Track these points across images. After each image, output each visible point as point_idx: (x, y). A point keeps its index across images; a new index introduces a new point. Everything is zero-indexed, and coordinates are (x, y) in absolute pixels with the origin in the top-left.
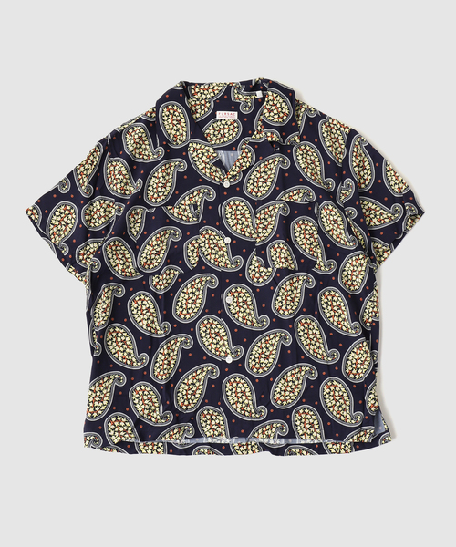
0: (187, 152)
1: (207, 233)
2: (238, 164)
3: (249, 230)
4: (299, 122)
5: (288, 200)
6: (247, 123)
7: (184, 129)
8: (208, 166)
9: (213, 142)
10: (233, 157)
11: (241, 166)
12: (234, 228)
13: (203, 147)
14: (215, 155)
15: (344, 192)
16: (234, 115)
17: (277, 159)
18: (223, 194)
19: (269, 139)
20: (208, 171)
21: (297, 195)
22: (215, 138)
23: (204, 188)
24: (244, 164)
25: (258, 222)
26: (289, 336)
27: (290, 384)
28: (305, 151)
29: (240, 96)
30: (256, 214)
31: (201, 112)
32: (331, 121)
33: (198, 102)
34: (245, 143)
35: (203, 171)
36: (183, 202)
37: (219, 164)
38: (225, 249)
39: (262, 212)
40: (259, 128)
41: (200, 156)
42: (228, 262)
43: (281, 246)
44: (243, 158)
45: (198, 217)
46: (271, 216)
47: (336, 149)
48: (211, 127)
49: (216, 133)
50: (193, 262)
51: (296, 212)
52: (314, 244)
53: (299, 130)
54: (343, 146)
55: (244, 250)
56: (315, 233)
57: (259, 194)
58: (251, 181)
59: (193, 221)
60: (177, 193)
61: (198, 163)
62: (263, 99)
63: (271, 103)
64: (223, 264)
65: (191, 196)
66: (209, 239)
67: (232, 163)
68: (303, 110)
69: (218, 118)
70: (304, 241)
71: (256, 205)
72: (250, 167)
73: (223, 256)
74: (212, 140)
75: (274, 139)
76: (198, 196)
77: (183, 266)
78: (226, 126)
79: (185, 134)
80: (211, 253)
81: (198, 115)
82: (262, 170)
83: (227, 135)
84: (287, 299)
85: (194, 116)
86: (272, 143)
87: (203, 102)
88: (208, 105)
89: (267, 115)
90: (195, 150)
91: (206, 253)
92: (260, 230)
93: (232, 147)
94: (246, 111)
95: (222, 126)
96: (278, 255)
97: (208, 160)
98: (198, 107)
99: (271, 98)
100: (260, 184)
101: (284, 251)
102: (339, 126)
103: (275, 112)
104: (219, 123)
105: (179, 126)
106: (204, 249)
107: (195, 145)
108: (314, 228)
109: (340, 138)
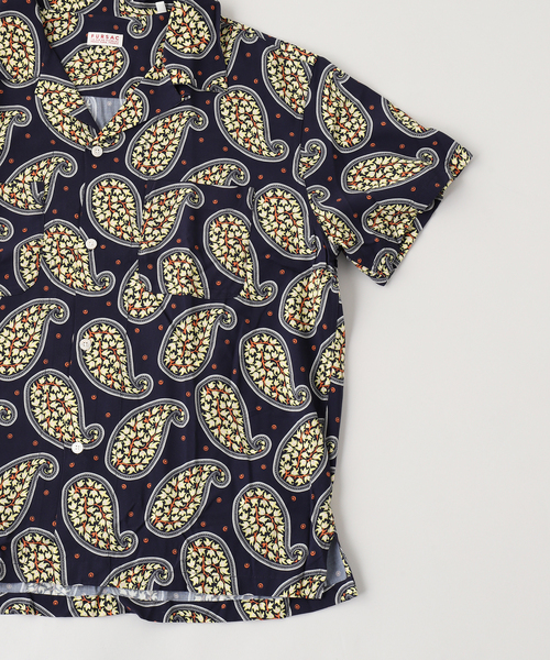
0: (33, 95)
1: (57, 231)
2: (118, 119)
3: (129, 230)
4: (228, 55)
5: (201, 182)
6: (138, 55)
7: (32, 58)
8: (67, 119)
9: (79, 82)
10: (112, 107)
11: (124, 123)
12: (105, 224)
13: (60, 88)
14: (80, 102)
15: (305, 160)
16: (117, 40)
17: (185, 114)
18: (90, 167)
19: (175, 81)
20: (67, 128)
21: (218, 174)
22: (82, 76)
23: (58, 157)
24: (128, 120)
25: (147, 216)
26: (185, 412)
27: (182, 494)
28: (235, 101)
29: (129, 9)
30: (144, 203)
31: (62, 32)
32: (283, 47)
33: (57, 16)
34: (132, 87)
35: (59, 128)
36: (21, 178)
37: (86, 117)
38: (85, 258)
39: (155, 200)
40: (158, 62)
41: (55, 102)
42: (89, 280)
43: (183, 257)
44: (128, 110)
45: (43, 203)
46: (170, 208)
47: (294, 92)
48: (77, 58)
49: (85, 67)
50: (29, 278)
51: (215, 202)
52: (242, 255)
53: (225, 68)
54: (305, 87)
55: (118, 262)
56: (245, 236)
57: (152, 171)
58: (139, 149)
59: (34, 209)
60: (11, 161)
61: (50, 115)
62: (166, 15)
63: (179, 21)
64: (79, 284)
65: (35, 167)
66: (60, 240)
67: (108, 117)
68: (234, 34)
69: (89, 43)
70: (225, 249)
71: (144, 188)
72: (139, 125)
73: (81, 269)
74: (77, 78)
75: (182, 81)
76: (46, 169)
77: (11, 284)
78: (103, 57)
79: (31, 65)
80: (61, 264)
81: (56, 37)
82: (160, 131)
83: (103, 71)
84: (186, 348)
85: (50, 38)
86: (179, 87)
87: (66, 16)
88: (74, 20)
89: (173, 40)
90: (48, 92)
91: (52, 263)
92: (149, 230)
93: (110, 91)
94: (137, 35)
95: (95, 57)
96: (175, 272)
97: (67, 111)
98: (57, 24)
99: (179, 12)
100: (155, 154)
101: (186, 266)
102: (297, 53)
103: (187, 36)
104: (91, 52)
105: (22, 52)
106: (48, 256)
107: (47, 85)
108: (243, 228)
109: (301, 73)
